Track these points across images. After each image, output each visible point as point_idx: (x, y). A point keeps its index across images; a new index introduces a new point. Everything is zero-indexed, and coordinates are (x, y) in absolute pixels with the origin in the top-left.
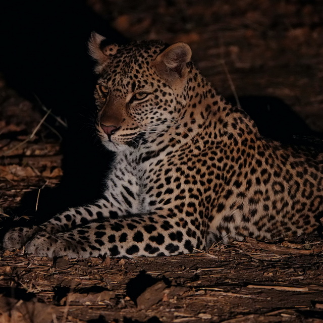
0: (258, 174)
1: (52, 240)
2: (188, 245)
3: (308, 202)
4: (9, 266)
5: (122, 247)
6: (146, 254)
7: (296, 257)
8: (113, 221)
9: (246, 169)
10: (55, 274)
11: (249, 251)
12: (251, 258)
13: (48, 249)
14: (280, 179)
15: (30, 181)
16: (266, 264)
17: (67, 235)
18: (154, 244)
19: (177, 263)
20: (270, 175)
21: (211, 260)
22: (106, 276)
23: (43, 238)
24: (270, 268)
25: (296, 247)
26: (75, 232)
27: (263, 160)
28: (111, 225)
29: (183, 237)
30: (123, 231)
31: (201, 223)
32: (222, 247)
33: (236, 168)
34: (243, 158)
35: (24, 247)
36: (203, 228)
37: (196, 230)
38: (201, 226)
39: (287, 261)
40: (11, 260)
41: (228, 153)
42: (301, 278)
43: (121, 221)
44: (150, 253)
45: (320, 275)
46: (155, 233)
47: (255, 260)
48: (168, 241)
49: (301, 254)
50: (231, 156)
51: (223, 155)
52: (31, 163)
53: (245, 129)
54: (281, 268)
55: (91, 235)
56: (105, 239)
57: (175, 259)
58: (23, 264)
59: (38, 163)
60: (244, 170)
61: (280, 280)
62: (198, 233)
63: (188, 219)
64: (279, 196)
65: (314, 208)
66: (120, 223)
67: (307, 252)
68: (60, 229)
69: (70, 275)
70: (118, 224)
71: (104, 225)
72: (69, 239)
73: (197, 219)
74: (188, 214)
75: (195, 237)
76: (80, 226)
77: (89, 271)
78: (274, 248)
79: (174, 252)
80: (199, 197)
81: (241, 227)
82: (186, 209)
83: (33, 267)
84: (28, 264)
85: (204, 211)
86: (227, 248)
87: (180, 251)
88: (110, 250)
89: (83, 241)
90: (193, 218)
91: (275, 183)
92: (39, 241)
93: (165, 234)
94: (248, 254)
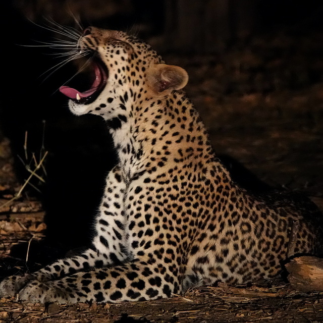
0: (230, 217)
1: (44, 288)
2: (166, 290)
3: (272, 241)
4: (6, 311)
5: (107, 293)
6: (129, 299)
7: (264, 299)
8: (98, 270)
9: (220, 213)
10: (48, 318)
11: (221, 295)
12: (224, 301)
13: (40, 296)
14: (247, 220)
15: (18, 235)
16: (237, 306)
17: (56, 282)
18: (135, 290)
19: (157, 306)
20: (239, 217)
21: (188, 304)
22: (94, 319)
23: (35, 286)
24: (241, 310)
25: (263, 290)
26: (64, 280)
27: (234, 205)
28: (96, 273)
29: (162, 282)
30: (107, 279)
31: (179, 269)
32: (197, 292)
33: (211, 212)
34: (217, 203)
35: (18, 295)
36: (180, 274)
37: (174, 276)
38: (179, 272)
39: (256, 304)
40: (7, 306)
41: (204, 199)
42: (270, 318)
43: (106, 270)
44: (132, 298)
45: (287, 315)
46: (136, 280)
47: (227, 303)
48: (148, 286)
49: (268, 297)
50: (206, 201)
51: (198, 201)
52: (17, 219)
53: (222, 178)
54: (251, 310)
55: (78, 283)
56: (91, 286)
57: (155, 303)
58: (18, 309)
59: (24, 219)
60: (218, 214)
61: (251, 320)
62: (176, 279)
63: (167, 266)
64: (246, 236)
65: (277, 248)
66: (104, 271)
67: (274, 295)
68: (50, 278)
69: (62, 318)
70: (103, 272)
71: (90, 274)
72: (58, 287)
73: (174, 266)
74: (167, 261)
75: (172, 283)
76: (68, 275)
77: (78, 315)
78: (244, 292)
79: (154, 296)
80: (177, 243)
81: (215, 268)
82: (165, 255)
83: (28, 312)
84: (23, 310)
85: (182, 257)
86: (201, 292)
87: (159, 295)
88: (96, 296)
89: (71, 288)
90: (171, 264)
91: (243, 224)
92: (32, 289)
93: (146, 279)
94: (221, 297)
